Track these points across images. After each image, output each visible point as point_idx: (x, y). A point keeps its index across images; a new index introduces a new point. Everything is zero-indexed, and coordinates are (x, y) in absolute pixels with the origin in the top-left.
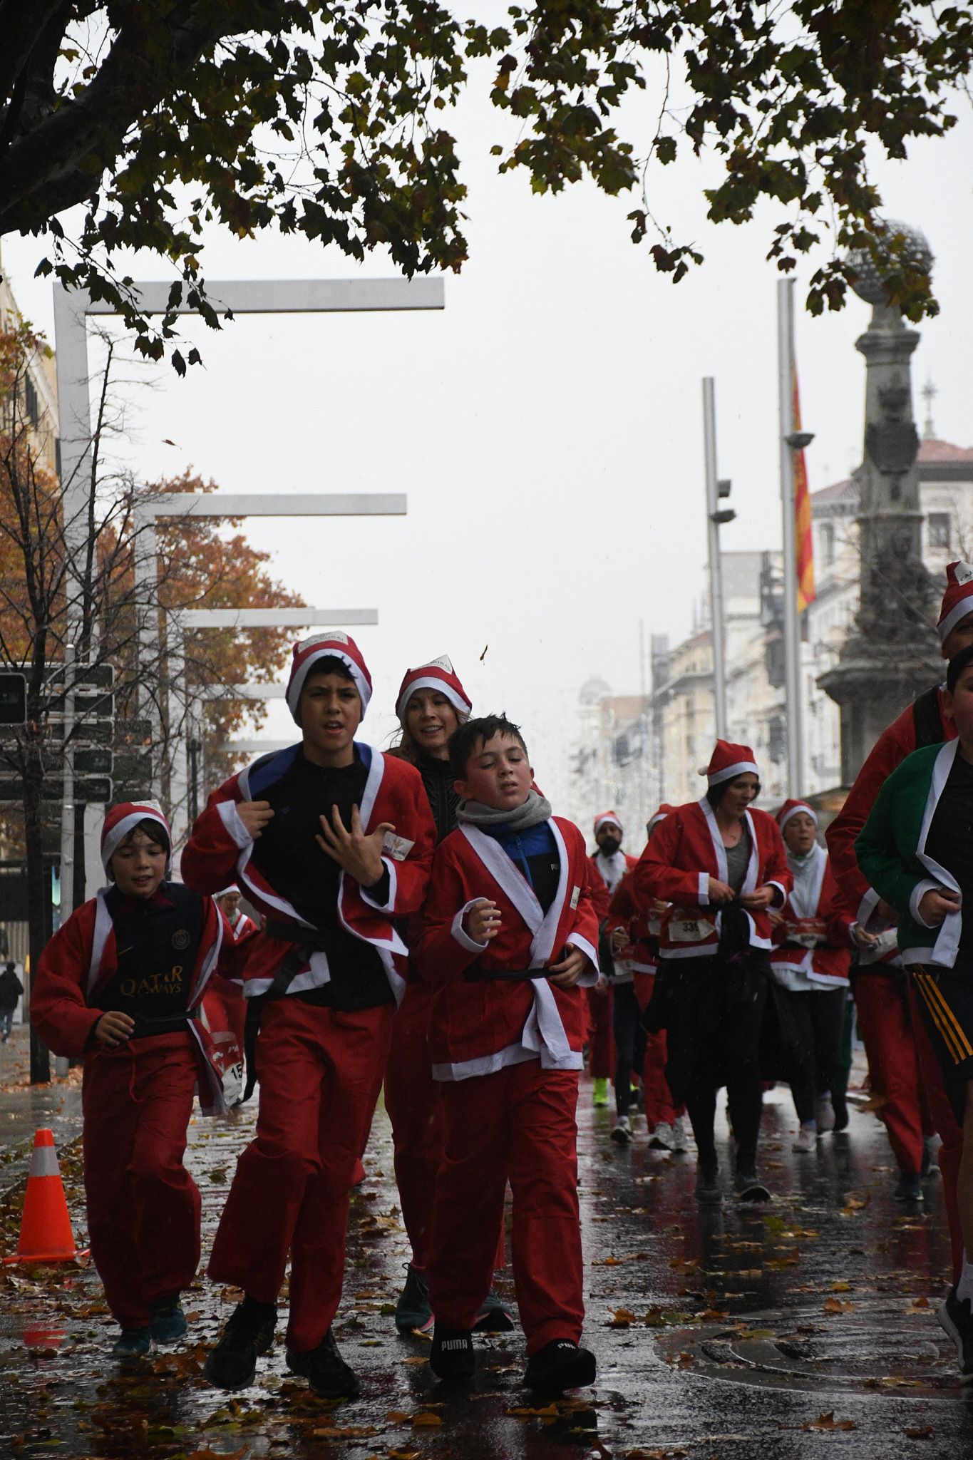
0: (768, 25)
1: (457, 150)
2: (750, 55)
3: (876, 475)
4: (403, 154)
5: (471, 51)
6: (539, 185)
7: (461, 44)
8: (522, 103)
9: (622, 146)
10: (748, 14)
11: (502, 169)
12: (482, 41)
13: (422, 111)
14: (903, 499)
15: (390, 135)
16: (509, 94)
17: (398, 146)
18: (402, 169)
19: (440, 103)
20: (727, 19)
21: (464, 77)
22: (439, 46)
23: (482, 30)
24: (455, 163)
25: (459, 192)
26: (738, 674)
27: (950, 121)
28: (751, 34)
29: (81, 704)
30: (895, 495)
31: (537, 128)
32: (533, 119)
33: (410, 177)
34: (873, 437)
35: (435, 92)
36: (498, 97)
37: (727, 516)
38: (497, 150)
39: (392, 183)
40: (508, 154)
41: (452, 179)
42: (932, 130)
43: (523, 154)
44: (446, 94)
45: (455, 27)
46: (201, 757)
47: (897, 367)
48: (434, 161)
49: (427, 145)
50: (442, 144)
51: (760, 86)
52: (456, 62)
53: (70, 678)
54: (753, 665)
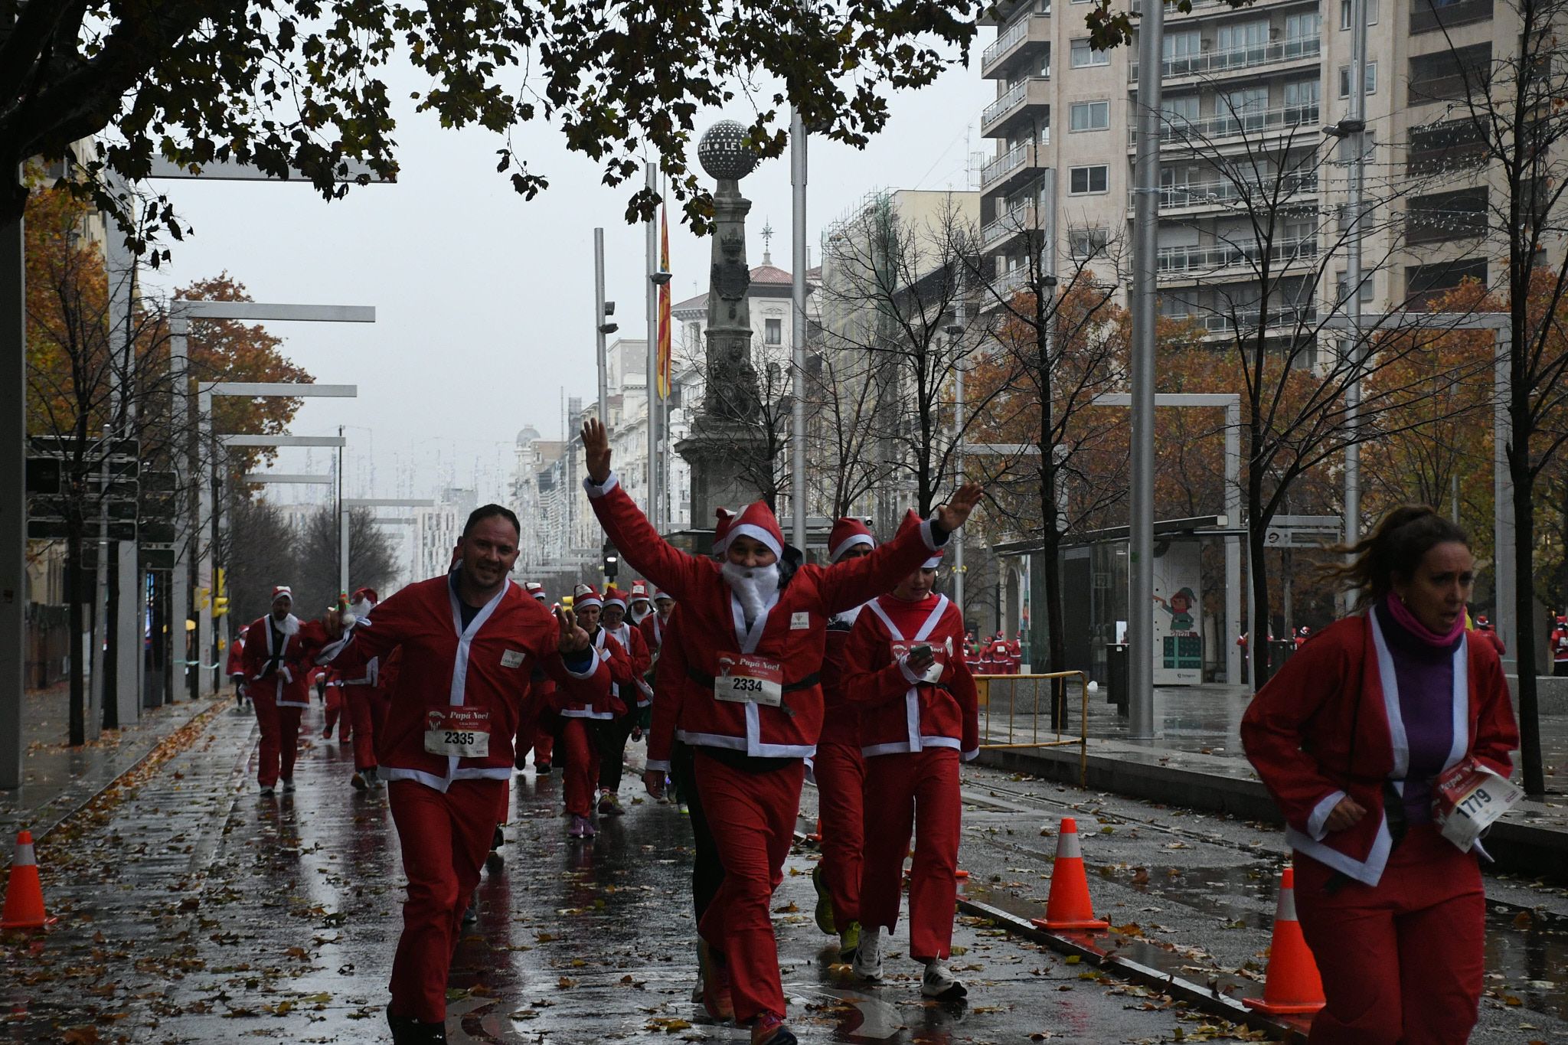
0: (604, 21)
1: (388, 94)
2: (592, 42)
3: (719, 301)
4: (349, 96)
5: (397, 26)
6: (446, 122)
7: (389, 21)
8: (433, 64)
9: (505, 98)
10: (590, 16)
11: (419, 109)
12: (404, 19)
13: (361, 67)
14: (737, 318)
15: (340, 83)
16: (424, 57)
17: (345, 90)
18: (347, 107)
19: (374, 62)
20: (575, 18)
21: (392, 45)
22: (374, 22)
23: (406, 11)
24: (387, 103)
25: (390, 125)
26: (631, 429)
27: (729, 96)
28: (593, 27)
29: (115, 468)
30: (732, 315)
31: (445, 82)
32: (441, 75)
33: (353, 112)
34: (716, 273)
35: (371, 54)
36: (416, 58)
37: (612, 328)
38: (415, 95)
39: (340, 116)
40: (423, 99)
41: (385, 115)
42: (716, 102)
43: (434, 99)
44: (379, 55)
45: (384, 10)
46: (223, 490)
47: (734, 225)
48: (371, 102)
49: (366, 91)
50: (376, 89)
51: (597, 64)
52: (388, 33)
53: (107, 449)
54: (641, 423)
